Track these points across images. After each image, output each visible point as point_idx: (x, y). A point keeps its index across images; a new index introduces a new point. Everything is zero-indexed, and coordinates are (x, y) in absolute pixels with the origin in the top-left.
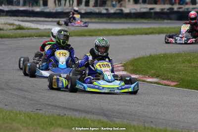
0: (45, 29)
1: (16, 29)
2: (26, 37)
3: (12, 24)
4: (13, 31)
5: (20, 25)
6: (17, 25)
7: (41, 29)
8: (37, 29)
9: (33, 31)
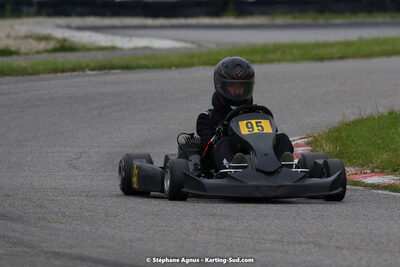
0: (136, 49)
1: (55, 50)
2: (63, 71)
3: (46, 38)
4: (45, 55)
5: (65, 40)
6: (59, 41)
7: (121, 49)
8: (113, 48)
9: (99, 55)
